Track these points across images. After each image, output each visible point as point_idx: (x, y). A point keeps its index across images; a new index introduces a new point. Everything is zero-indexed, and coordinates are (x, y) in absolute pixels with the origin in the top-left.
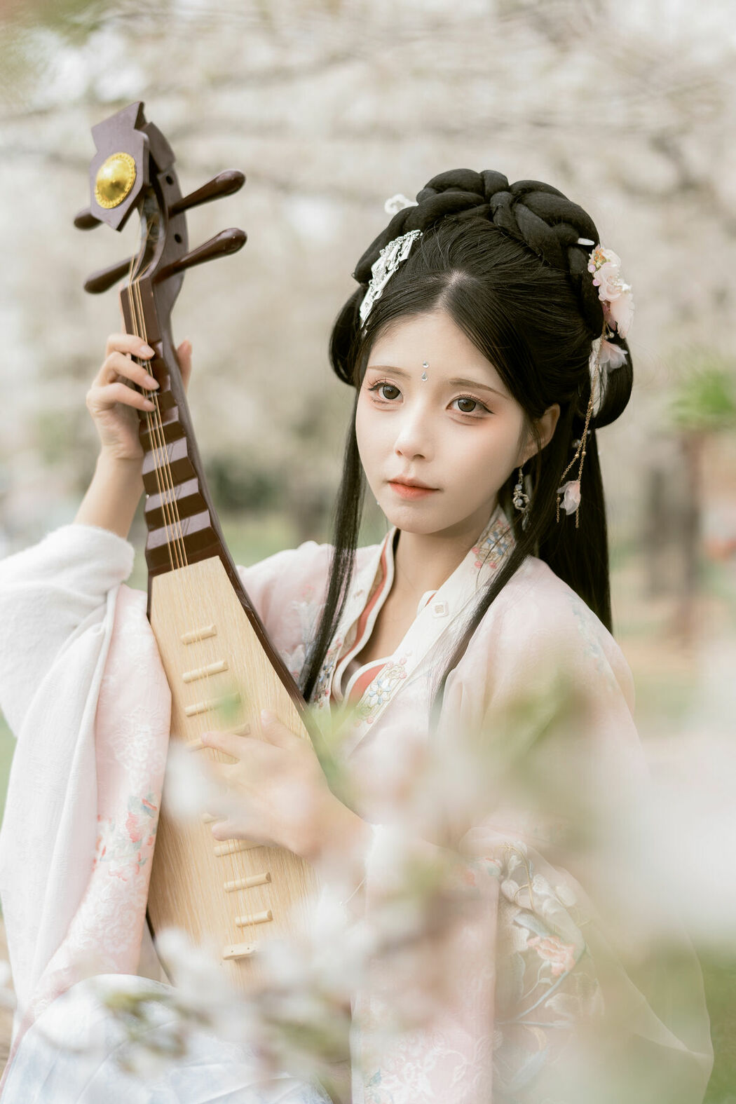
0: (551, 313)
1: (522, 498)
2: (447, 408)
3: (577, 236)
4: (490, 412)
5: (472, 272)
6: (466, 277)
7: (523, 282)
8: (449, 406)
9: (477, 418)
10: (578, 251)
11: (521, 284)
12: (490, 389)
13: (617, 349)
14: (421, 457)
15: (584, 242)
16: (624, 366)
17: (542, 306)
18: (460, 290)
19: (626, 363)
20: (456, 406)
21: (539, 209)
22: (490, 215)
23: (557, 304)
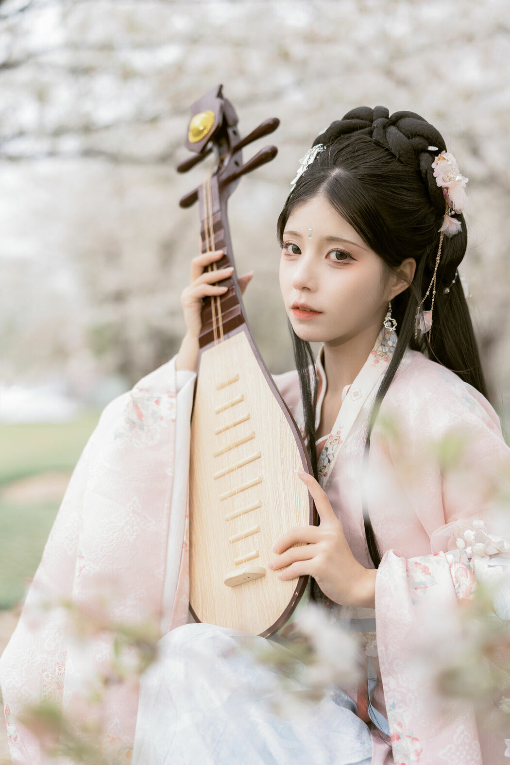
0: (400, 194)
1: (391, 321)
2: (326, 257)
3: (427, 145)
4: (355, 260)
5: (347, 168)
6: (342, 172)
7: (379, 173)
8: (327, 256)
9: (345, 263)
10: (427, 155)
11: (378, 174)
12: (353, 244)
13: (455, 221)
14: (309, 289)
15: (432, 148)
16: (459, 233)
17: (392, 189)
18: (336, 180)
19: (462, 231)
20: (333, 256)
21: (403, 128)
22: (371, 133)
23: (406, 189)
